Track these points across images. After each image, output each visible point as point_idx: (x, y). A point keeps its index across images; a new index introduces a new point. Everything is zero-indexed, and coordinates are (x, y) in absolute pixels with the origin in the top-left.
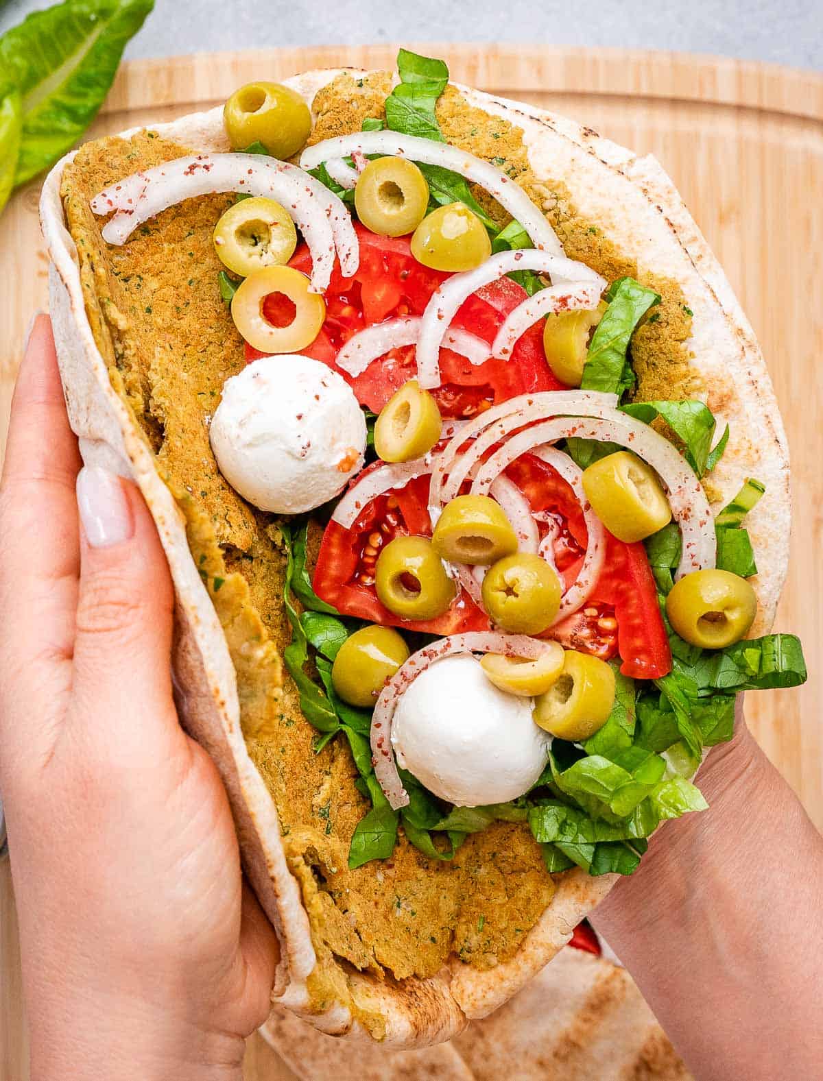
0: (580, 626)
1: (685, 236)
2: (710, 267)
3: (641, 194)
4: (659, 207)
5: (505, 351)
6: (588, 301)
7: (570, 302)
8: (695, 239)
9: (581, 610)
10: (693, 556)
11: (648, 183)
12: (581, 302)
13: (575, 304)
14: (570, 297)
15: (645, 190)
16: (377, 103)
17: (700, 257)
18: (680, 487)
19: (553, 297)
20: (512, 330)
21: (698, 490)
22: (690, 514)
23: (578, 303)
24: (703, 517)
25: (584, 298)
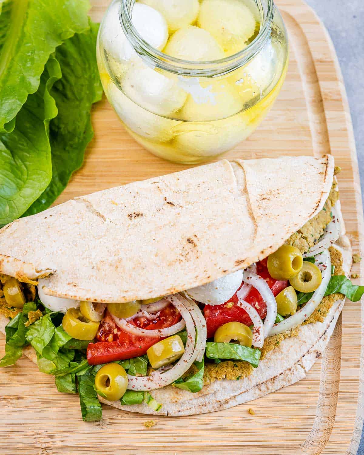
0: (109, 327)
1: (269, 384)
2: (255, 394)
3: (289, 367)
4: (282, 373)
5: (241, 304)
6: (256, 341)
7: (257, 334)
8: (268, 389)
9: (117, 327)
10: (132, 380)
11: (293, 372)
12: (256, 338)
13: (256, 336)
14: (259, 334)
15: (290, 370)
16: (338, 271)
17: (260, 390)
18: (162, 378)
19: (260, 327)
20: (249, 309)
21: (160, 386)
22: (150, 381)
23: (256, 337)
24: (148, 386)
25: (258, 340)
